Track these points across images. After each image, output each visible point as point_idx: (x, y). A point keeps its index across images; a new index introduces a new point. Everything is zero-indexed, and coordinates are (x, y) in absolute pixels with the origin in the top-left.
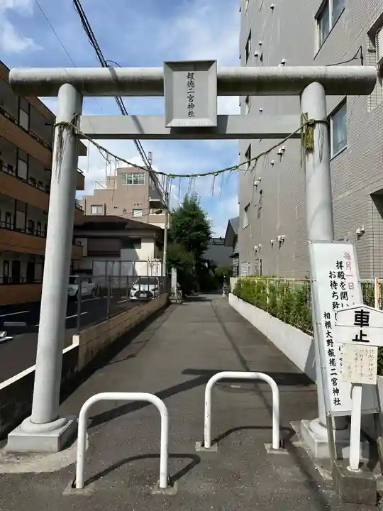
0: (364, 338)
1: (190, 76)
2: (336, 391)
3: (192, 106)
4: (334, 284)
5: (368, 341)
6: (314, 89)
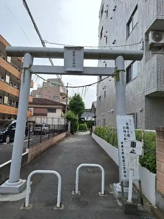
0: (134, 152)
1: (74, 52)
2: (125, 172)
3: (74, 63)
4: (125, 131)
5: (135, 153)
6: (120, 58)
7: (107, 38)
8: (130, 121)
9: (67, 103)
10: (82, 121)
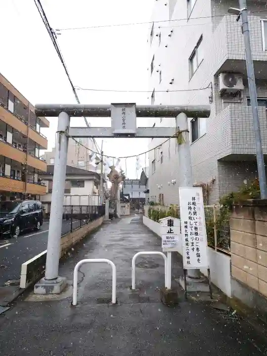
1: (123, 110)
2: (188, 258)
3: (124, 123)
4: (190, 208)
5: (173, 233)
6: (182, 116)
7: (160, 73)
8: (198, 194)
9: (102, 171)
10: (126, 199)
